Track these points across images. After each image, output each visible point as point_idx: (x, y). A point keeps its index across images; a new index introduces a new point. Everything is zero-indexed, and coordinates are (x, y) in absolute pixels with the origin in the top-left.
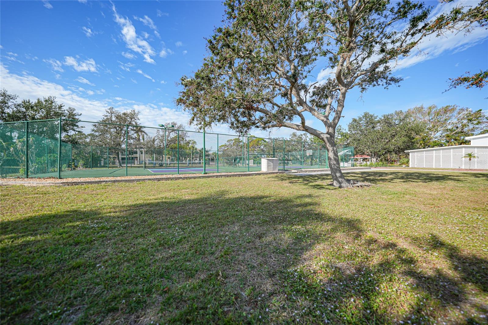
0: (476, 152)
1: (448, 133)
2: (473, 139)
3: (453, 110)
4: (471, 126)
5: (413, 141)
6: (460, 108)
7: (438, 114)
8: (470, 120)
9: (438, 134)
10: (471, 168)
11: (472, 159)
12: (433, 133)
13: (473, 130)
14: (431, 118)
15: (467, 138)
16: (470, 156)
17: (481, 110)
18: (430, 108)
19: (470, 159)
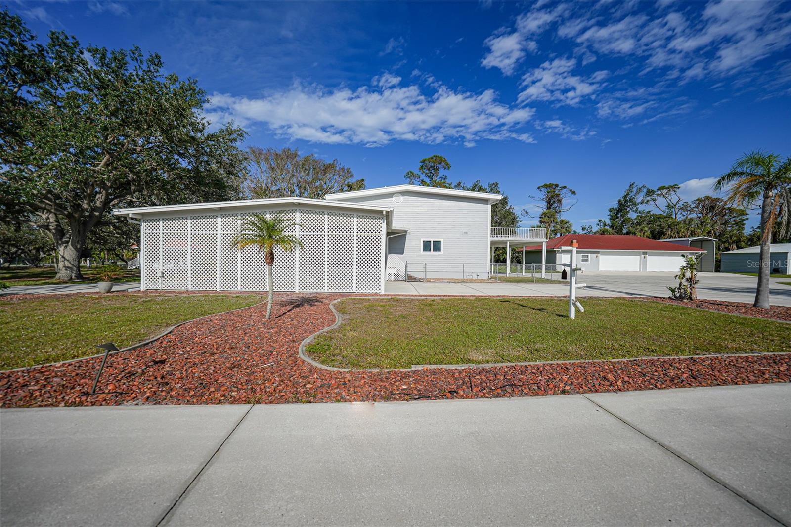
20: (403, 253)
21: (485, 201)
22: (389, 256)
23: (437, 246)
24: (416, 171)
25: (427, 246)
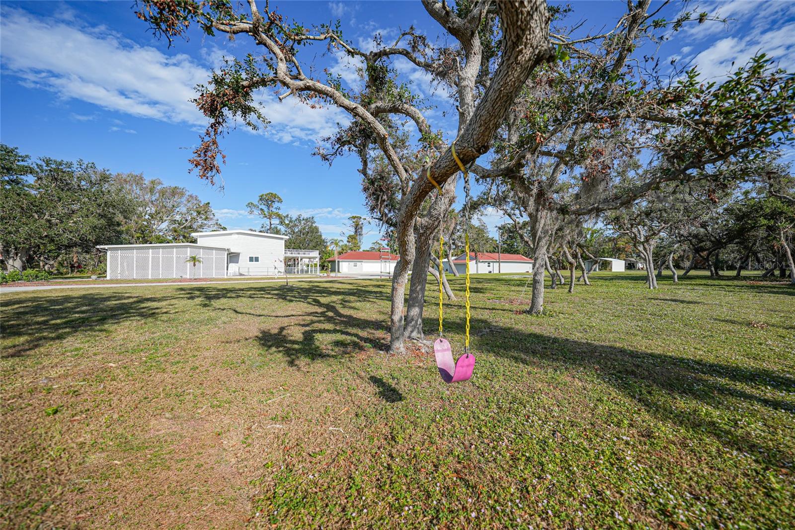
0: (201, 254)
1: (176, 226)
2: (201, 236)
3: (182, 194)
4: (200, 221)
5: (118, 229)
6: (189, 194)
7: (163, 193)
8: (199, 213)
9: (164, 226)
10: (196, 277)
11: (197, 263)
12: (156, 223)
13: (201, 226)
14: (154, 199)
15: (194, 235)
16: (194, 259)
17: (209, 203)
18: (153, 182)
19: (195, 265)
20: (237, 262)
21: (282, 239)
22: (230, 265)
23: (257, 259)
24: (256, 203)
25: (251, 259)
